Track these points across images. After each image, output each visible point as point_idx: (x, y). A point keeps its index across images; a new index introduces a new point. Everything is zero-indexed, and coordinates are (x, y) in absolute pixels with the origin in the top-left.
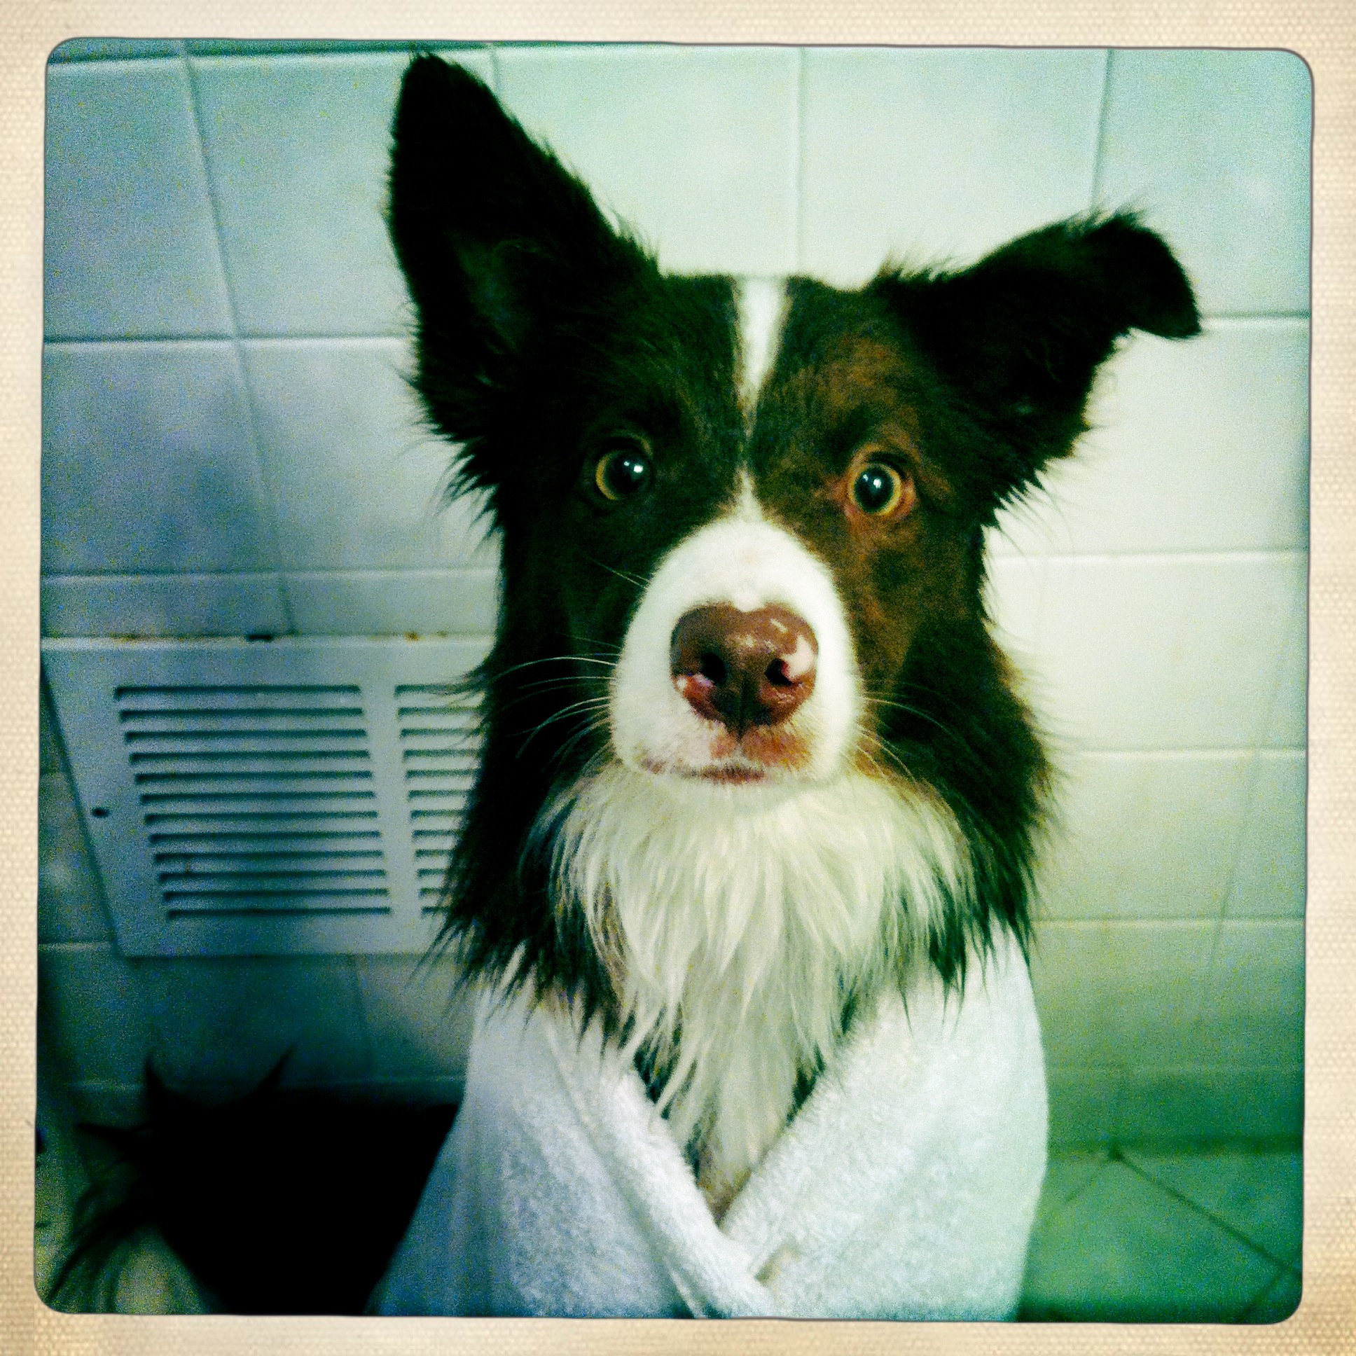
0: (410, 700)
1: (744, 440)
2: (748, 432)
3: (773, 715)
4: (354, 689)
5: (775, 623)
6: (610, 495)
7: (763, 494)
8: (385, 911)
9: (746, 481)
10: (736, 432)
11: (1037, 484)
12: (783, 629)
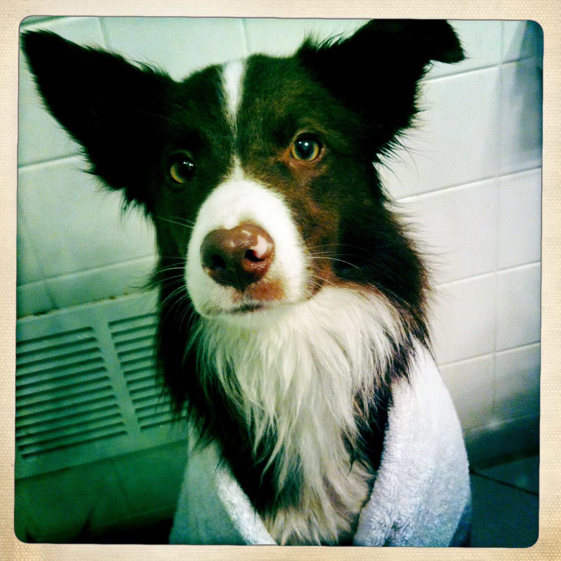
1: (233, 141)
2: (235, 136)
3: (257, 276)
4: (90, 329)
5: (244, 231)
7: (244, 165)
9: (237, 161)
10: (228, 137)
12: (249, 234)
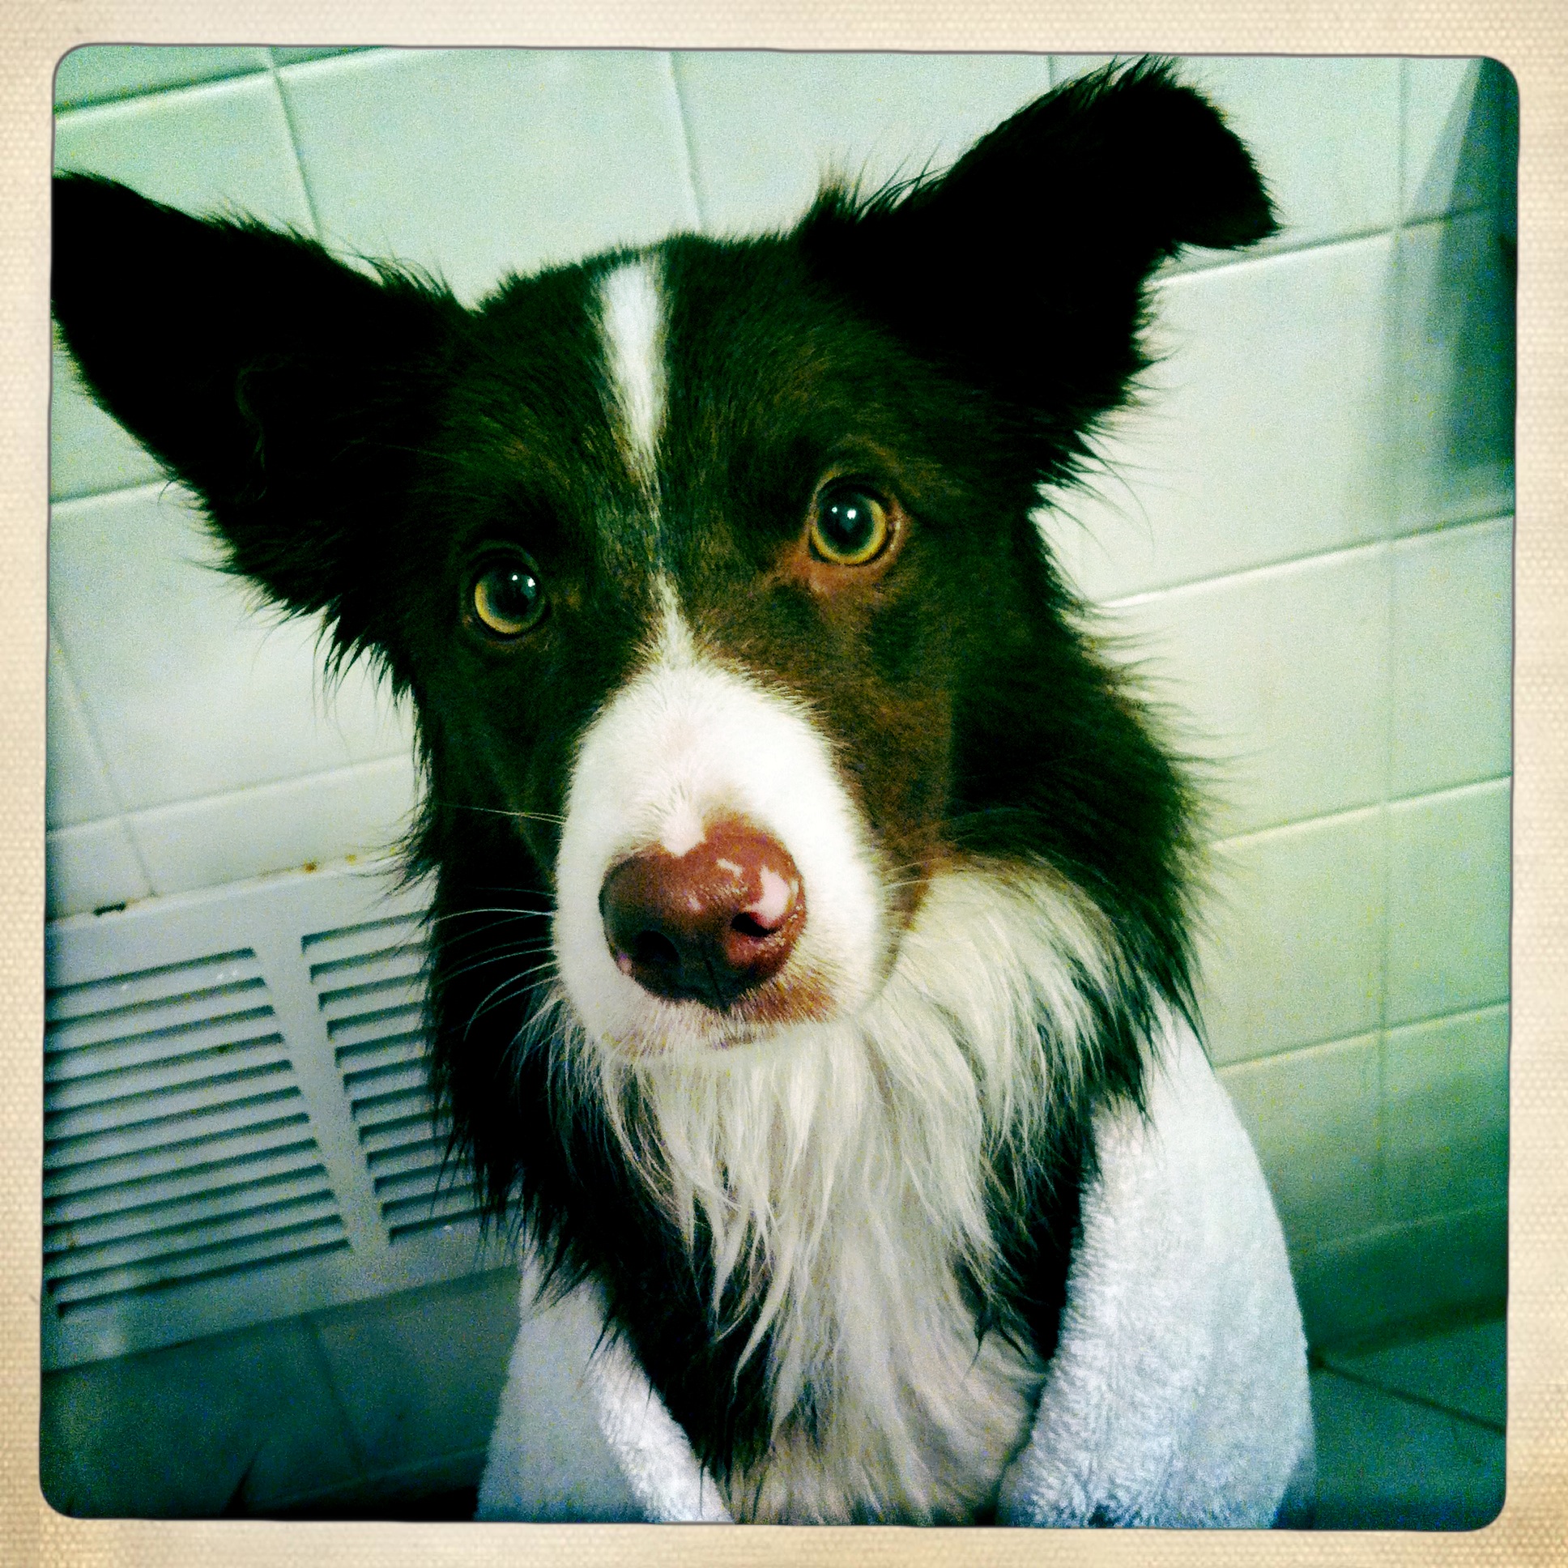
0: (323, 953)
1: (653, 530)
2: (656, 516)
4: (247, 953)
6: (503, 627)
7: (689, 607)
8: (343, 1244)
10: (636, 520)
11: (1087, 452)
12: (737, 871)
